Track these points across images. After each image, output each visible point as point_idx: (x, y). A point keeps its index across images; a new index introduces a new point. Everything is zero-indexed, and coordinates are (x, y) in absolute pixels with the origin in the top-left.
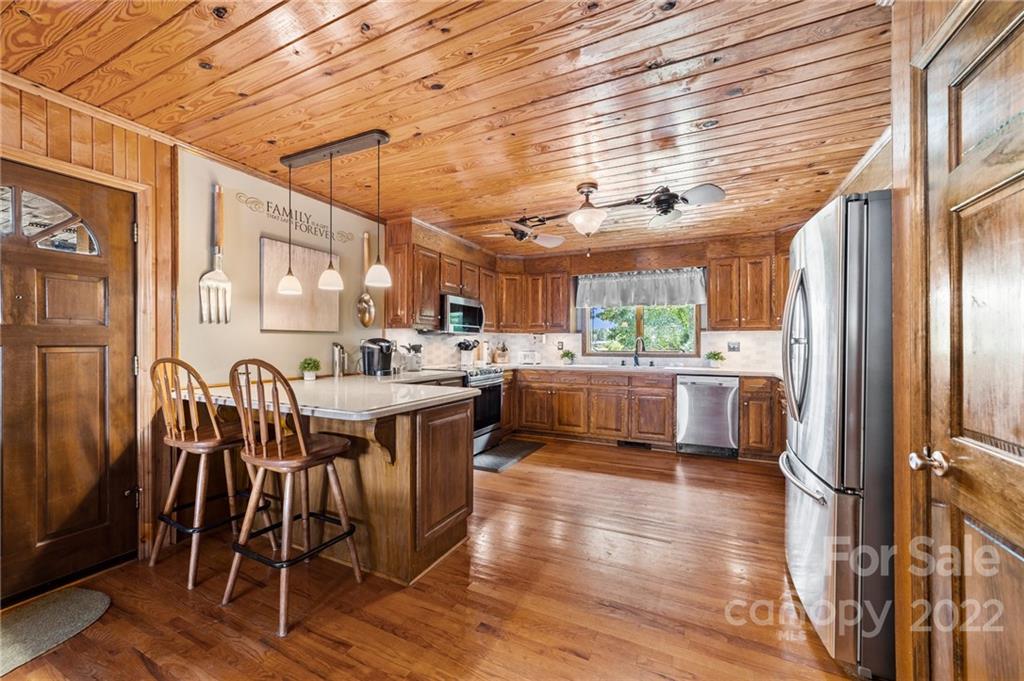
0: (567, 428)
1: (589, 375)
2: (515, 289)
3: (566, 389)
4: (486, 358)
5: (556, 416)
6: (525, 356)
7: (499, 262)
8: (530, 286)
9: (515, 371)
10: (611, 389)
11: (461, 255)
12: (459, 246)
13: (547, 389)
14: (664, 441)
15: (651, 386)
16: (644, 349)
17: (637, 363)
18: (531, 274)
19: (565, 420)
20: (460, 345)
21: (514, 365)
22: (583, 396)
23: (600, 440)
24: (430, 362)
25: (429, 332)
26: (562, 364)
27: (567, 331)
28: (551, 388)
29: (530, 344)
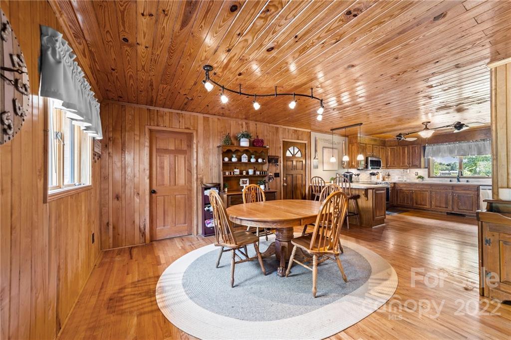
0: (420, 206)
1: (431, 185)
2: (394, 152)
3: (419, 191)
4: (381, 179)
5: (415, 201)
6: (399, 178)
7: (387, 142)
8: (401, 151)
9: (394, 183)
10: (444, 191)
11: (373, 143)
12: (372, 140)
13: (410, 190)
14: (472, 213)
15: (464, 190)
16: (462, 175)
17: (459, 181)
18: (402, 146)
19: (419, 202)
20: (371, 174)
21: (393, 181)
22: (428, 194)
23: (437, 212)
24: (361, 179)
25: (362, 169)
26: (417, 181)
27: (420, 167)
28: (412, 190)
29: (402, 173)
